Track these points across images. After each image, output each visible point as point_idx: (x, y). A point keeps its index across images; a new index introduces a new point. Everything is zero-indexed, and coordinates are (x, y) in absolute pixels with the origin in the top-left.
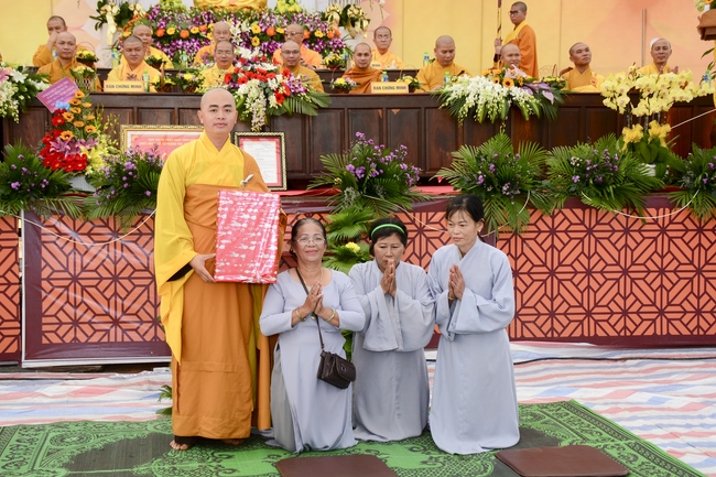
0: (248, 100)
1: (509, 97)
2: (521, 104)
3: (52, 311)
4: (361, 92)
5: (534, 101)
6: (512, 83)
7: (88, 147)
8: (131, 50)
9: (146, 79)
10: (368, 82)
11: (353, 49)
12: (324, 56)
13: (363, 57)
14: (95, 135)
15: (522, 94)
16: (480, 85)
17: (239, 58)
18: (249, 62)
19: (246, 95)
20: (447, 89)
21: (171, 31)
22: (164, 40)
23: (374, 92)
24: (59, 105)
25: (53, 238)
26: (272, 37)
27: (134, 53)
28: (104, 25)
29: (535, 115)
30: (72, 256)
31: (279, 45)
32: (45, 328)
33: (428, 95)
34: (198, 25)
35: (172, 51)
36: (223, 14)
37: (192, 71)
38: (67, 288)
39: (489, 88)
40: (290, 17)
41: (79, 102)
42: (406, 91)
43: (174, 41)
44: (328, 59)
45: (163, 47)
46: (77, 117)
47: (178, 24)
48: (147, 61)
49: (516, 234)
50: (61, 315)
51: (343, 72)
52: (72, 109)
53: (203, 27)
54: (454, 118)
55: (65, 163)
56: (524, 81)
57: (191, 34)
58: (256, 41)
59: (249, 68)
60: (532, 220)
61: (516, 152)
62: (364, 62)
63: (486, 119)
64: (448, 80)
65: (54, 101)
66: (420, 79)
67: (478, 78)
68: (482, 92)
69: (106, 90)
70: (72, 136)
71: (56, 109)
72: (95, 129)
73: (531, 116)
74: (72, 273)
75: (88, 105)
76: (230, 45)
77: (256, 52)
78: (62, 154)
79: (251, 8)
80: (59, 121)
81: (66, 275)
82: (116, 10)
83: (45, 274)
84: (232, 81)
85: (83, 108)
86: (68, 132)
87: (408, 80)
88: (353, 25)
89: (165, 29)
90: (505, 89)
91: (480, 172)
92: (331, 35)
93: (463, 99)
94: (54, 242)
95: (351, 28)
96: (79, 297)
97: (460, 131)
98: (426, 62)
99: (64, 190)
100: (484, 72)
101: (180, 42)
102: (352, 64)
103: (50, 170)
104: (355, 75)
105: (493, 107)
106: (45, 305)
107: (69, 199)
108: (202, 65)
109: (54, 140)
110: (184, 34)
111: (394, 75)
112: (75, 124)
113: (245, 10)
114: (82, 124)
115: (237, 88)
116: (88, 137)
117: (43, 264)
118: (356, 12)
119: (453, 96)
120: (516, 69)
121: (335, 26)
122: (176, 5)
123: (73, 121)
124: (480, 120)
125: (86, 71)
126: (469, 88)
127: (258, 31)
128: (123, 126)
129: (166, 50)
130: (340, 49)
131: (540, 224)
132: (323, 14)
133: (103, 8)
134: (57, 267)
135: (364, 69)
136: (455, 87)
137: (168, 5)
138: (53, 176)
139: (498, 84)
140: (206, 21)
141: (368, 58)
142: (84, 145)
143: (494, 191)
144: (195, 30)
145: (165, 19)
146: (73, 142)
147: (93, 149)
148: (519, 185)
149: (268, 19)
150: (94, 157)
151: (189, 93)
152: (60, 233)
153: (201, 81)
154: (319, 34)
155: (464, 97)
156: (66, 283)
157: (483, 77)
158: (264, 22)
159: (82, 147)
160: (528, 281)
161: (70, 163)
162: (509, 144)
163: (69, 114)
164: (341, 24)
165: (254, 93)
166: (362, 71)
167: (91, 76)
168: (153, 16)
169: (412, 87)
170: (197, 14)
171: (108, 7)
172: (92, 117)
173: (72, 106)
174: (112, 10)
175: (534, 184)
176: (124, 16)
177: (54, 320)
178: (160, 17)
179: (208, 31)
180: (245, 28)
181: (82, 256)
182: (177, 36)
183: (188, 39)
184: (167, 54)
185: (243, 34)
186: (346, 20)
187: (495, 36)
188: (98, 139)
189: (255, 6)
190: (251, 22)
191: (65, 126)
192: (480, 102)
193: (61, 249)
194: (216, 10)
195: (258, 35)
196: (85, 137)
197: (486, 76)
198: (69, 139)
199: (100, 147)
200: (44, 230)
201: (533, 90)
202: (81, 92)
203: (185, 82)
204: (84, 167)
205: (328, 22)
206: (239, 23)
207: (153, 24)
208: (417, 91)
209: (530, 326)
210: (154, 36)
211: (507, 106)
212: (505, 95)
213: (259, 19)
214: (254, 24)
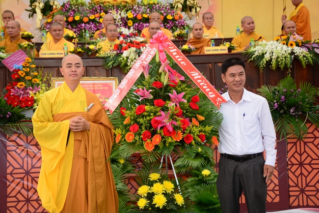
0: (129, 61)
1: (292, 53)
2: (300, 57)
3: (13, 194)
4: (197, 53)
5: (309, 55)
6: (294, 44)
7: (34, 92)
8: (55, 30)
9: (66, 49)
10: (202, 47)
11: (191, 26)
12: (173, 31)
13: (198, 31)
14: (38, 84)
15: (301, 51)
16: (274, 47)
17: (121, 34)
18: (128, 36)
19: (127, 58)
20: (252, 49)
21: (77, 18)
22: (73, 24)
23: (207, 53)
24: (16, 66)
25: (14, 148)
26: (140, 20)
27: (58, 32)
28: (35, 15)
29: (310, 64)
30: (26, 159)
31: (145, 25)
32: (9, 205)
33: (240, 54)
34: (94, 14)
35: (78, 31)
36: (109, 6)
37: (93, 43)
38: (22, 179)
39: (279, 48)
40: (151, 7)
41: (28, 65)
42: (226, 52)
43: (79, 24)
44: (176, 33)
45: (73, 28)
46: (27, 74)
47: (81, 14)
48: (64, 37)
49: (300, 139)
50: (19, 196)
51: (186, 41)
52: (24, 69)
53: (97, 15)
54: (257, 68)
55: (21, 102)
56: (302, 43)
57: (90, 20)
58: (130, 23)
59: (129, 41)
60: (310, 130)
61: (298, 88)
62: (199, 34)
63: (278, 67)
64: (253, 44)
65: (12, 64)
66: (234, 44)
67: (272, 42)
68: (274, 52)
69: (41, 56)
70: (24, 85)
71: (14, 69)
72: (38, 81)
73: (307, 65)
74: (26, 169)
75: (34, 66)
76: (115, 26)
77: (132, 30)
78: (18, 97)
79: (127, 2)
80: (16, 76)
81: (22, 171)
82: (42, 5)
83: (9, 170)
84: (118, 49)
85: (30, 68)
86: (22, 83)
87: (227, 45)
88: (191, 11)
89: (74, 16)
90: (290, 49)
91: (275, 101)
92: (177, 17)
93: (262, 56)
94: (15, 151)
95: (189, 13)
96: (30, 184)
97: (261, 76)
98: (238, 33)
99: (20, 119)
100: (276, 38)
101: (83, 25)
102: (191, 36)
103: (12, 107)
104: (193, 43)
105: (282, 60)
106: (9, 190)
107: (24, 124)
108: (98, 39)
109: (13, 88)
110: (86, 20)
111: (218, 42)
112: (26, 78)
113: (123, 3)
114: (30, 78)
115: (122, 53)
116: (34, 86)
117: (8, 164)
118: (192, 2)
119: (256, 54)
120: (297, 36)
121: (179, 12)
123: (25, 76)
124: (274, 68)
125: (28, 45)
126: (266, 48)
127: (132, 16)
128: (52, 78)
129: (74, 30)
130: (183, 27)
132: (171, 4)
133: (33, 4)
134: (17, 166)
135: (199, 39)
136: (257, 48)
137: (74, 1)
138: (14, 110)
139: (285, 46)
140: (99, 11)
141: (201, 31)
142: (32, 90)
143: (285, 113)
144: (92, 17)
145: (74, 11)
146: (25, 89)
147: (37, 93)
148: (301, 109)
149: (137, 9)
150: (38, 97)
151: (92, 57)
152: (18, 145)
153: (99, 49)
154: (169, 17)
155: (263, 55)
156: (22, 176)
157: (275, 42)
158: (135, 10)
159: (30, 92)
160: (310, 169)
161: (23, 102)
162: (293, 84)
163: (22, 72)
164: (183, 10)
165: (132, 56)
166: (198, 40)
167: (32, 47)
168: (65, 8)
169: (230, 49)
170: (93, 7)
171: (37, 4)
172: (36, 73)
173: (24, 67)
174: (40, 5)
175: (310, 108)
176: (47, 9)
177: (15, 199)
178: (70, 9)
179: (100, 17)
180: (123, 14)
181: (32, 158)
182: (81, 21)
183: (88, 23)
184: (75, 32)
185: (122, 19)
186: (186, 8)
187: (282, 13)
188: (40, 86)
189: (129, 1)
190: (127, 11)
191: (20, 79)
192: (273, 57)
193: (19, 155)
194: (105, 4)
195: (131, 19)
196: (32, 85)
197: (277, 40)
198: (22, 87)
199: (41, 91)
200: (9, 143)
201: (308, 48)
202: (29, 59)
203: (90, 50)
204: (32, 104)
205: (175, 9)
206: (119, 12)
207: (66, 14)
208: (233, 52)
209: (313, 198)
210: (67, 21)
211: (291, 59)
212: (290, 52)
213: (132, 9)
214: (129, 12)
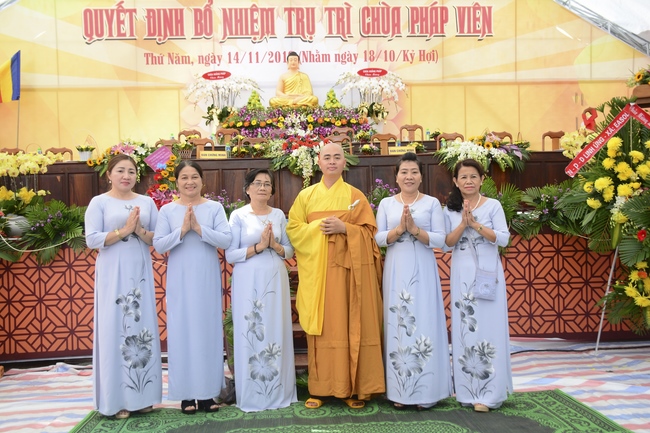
0: (299, 160)
1: (489, 156)
2: (499, 160)
5: (509, 158)
6: (491, 145)
19: (297, 157)
20: (443, 150)
21: (254, 123)
23: (391, 154)
26: (321, 124)
28: (211, 121)
29: (510, 168)
33: (430, 155)
34: (272, 118)
36: (288, 110)
39: (474, 149)
40: (334, 111)
44: (358, 135)
47: (258, 118)
52: (168, 169)
53: (275, 119)
54: (450, 172)
56: (500, 144)
57: (267, 124)
58: (310, 127)
60: (513, 244)
61: (499, 191)
64: (444, 145)
67: (466, 142)
68: (469, 152)
73: (506, 168)
80: (159, 177)
82: (219, 112)
84: (287, 147)
87: (415, 145)
88: (377, 116)
89: (250, 122)
90: (487, 150)
92: (361, 121)
93: (456, 158)
95: (376, 118)
100: (470, 138)
101: (260, 130)
110: (263, 124)
115: (292, 152)
118: (379, 107)
119: (449, 156)
120: (493, 136)
121: (365, 116)
122: (257, 106)
127: (312, 120)
129: (251, 135)
130: (367, 130)
131: (520, 247)
132: (356, 109)
133: (211, 111)
136: (449, 149)
137: (252, 106)
140: (277, 115)
144: (269, 121)
145: (250, 115)
149: (319, 113)
151: (257, 157)
154: (353, 121)
155: (456, 156)
158: (316, 114)
162: (494, 186)
164: (368, 115)
165: (303, 155)
168: (244, 113)
170: (271, 111)
171: (214, 110)
174: (217, 112)
176: (224, 115)
179: (278, 121)
180: (303, 119)
182: (258, 126)
183: (265, 127)
185: (301, 123)
186: (372, 112)
189: (310, 105)
190: (307, 115)
195: (312, 123)
197: (472, 141)
201: (506, 150)
203: (255, 150)
205: (360, 114)
206: (299, 116)
207: (242, 119)
210: (243, 126)
211: (488, 161)
212: (486, 153)
213: (313, 113)
214: (309, 116)
